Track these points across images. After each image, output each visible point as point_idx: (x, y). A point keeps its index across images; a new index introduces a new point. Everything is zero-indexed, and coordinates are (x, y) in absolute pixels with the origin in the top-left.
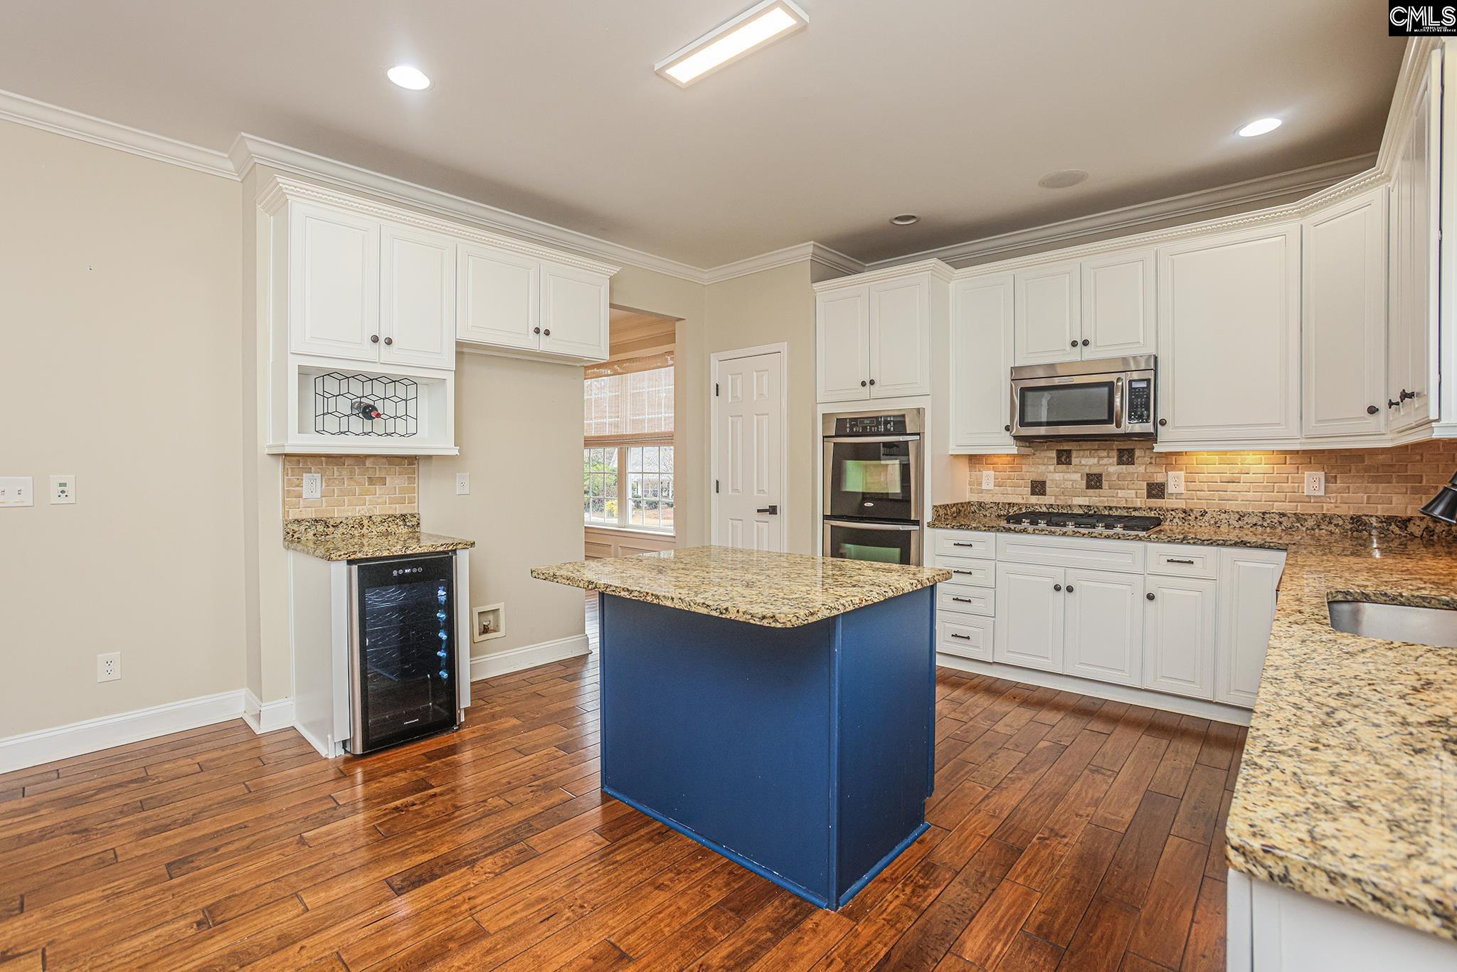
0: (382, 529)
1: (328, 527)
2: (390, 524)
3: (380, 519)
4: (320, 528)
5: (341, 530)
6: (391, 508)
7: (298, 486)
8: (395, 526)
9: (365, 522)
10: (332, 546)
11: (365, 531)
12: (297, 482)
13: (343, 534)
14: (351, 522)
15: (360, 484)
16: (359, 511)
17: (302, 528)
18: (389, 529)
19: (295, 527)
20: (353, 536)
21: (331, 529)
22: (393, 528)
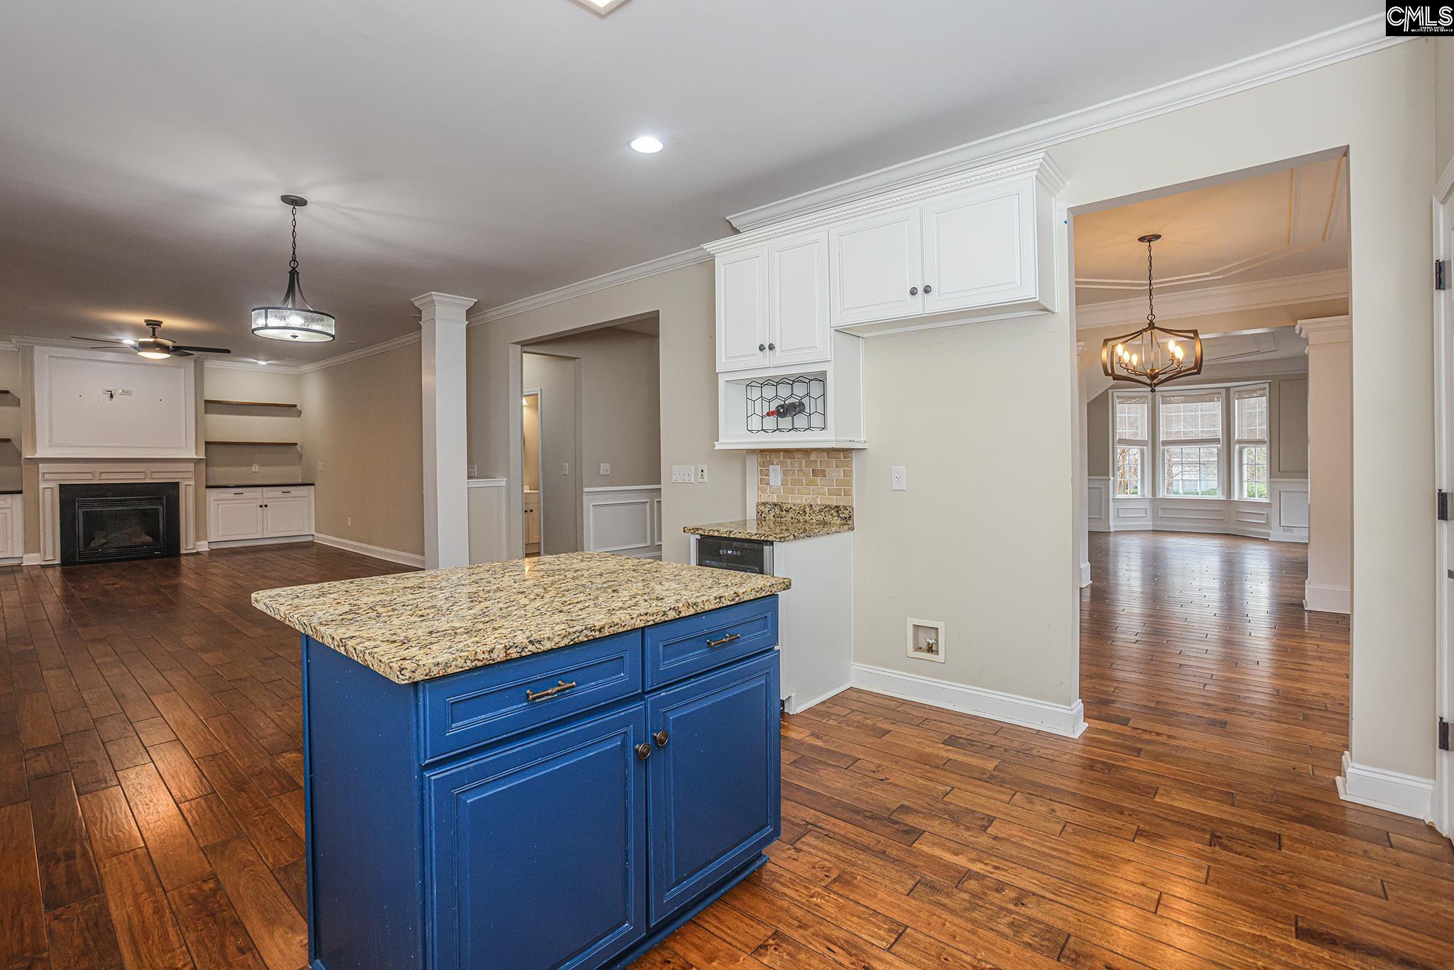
0: (820, 517)
1: (782, 511)
2: (827, 514)
3: (818, 508)
4: (778, 511)
5: (791, 515)
6: (830, 499)
7: (766, 475)
8: (830, 517)
9: (808, 510)
10: (785, 528)
11: (807, 518)
12: (766, 472)
13: (792, 518)
14: (798, 508)
15: (806, 475)
16: (804, 500)
17: (767, 510)
18: (825, 518)
19: (762, 508)
20: (799, 521)
21: (784, 513)
22: (828, 519)
